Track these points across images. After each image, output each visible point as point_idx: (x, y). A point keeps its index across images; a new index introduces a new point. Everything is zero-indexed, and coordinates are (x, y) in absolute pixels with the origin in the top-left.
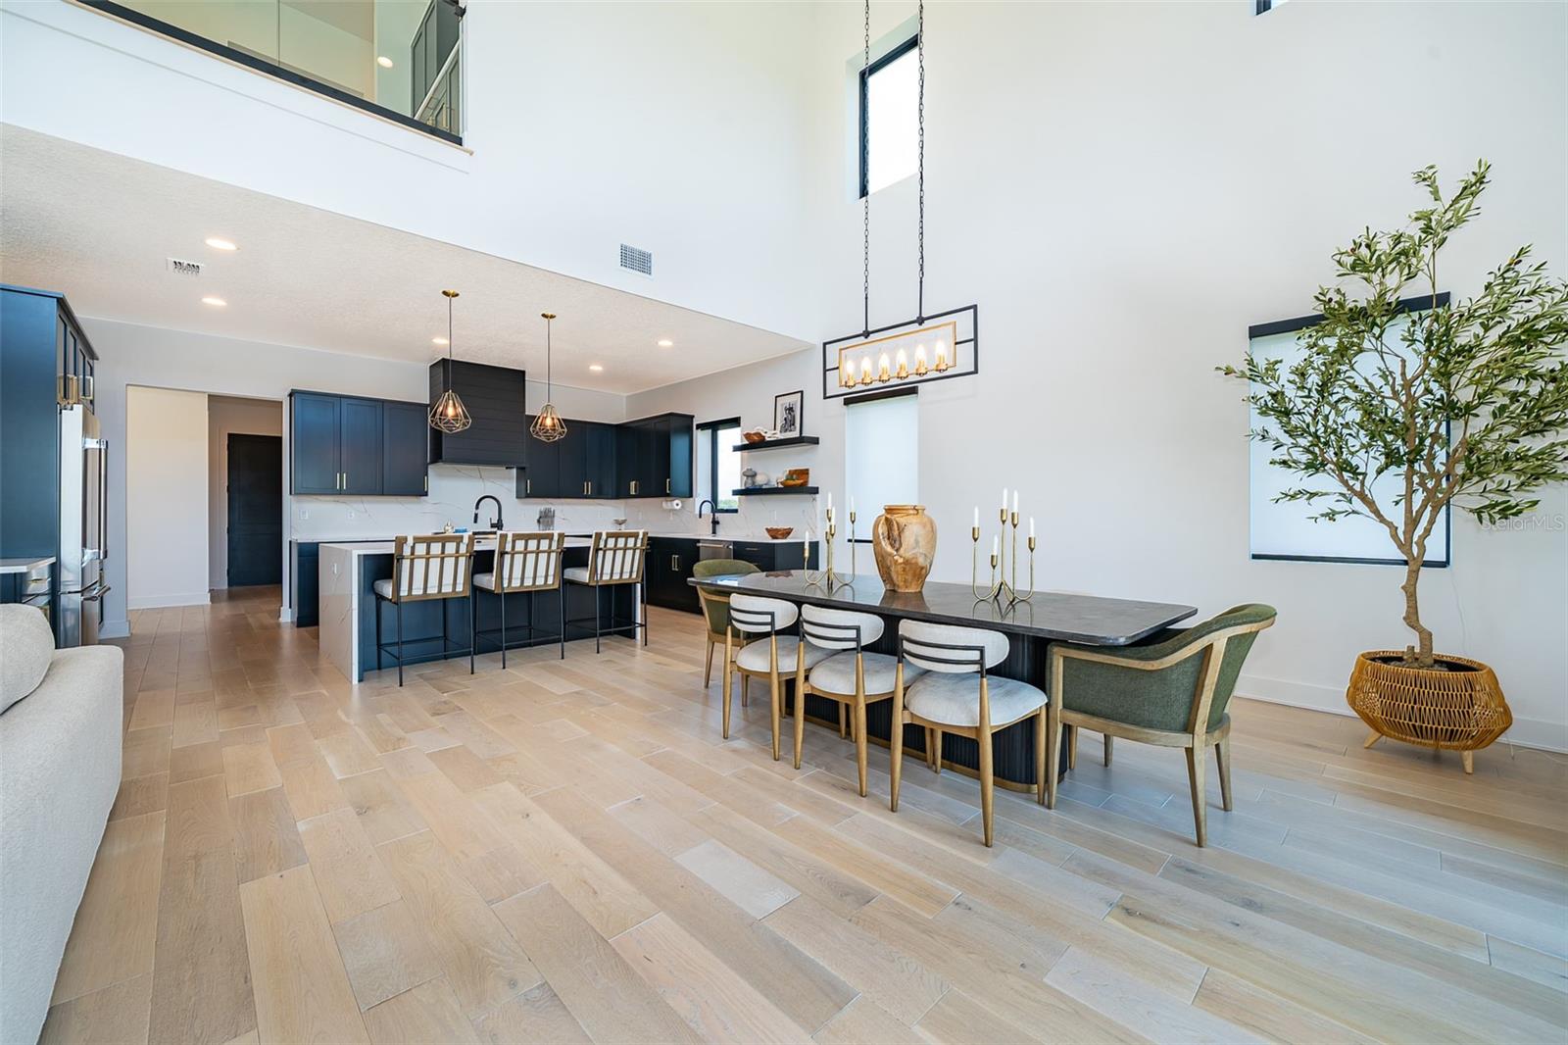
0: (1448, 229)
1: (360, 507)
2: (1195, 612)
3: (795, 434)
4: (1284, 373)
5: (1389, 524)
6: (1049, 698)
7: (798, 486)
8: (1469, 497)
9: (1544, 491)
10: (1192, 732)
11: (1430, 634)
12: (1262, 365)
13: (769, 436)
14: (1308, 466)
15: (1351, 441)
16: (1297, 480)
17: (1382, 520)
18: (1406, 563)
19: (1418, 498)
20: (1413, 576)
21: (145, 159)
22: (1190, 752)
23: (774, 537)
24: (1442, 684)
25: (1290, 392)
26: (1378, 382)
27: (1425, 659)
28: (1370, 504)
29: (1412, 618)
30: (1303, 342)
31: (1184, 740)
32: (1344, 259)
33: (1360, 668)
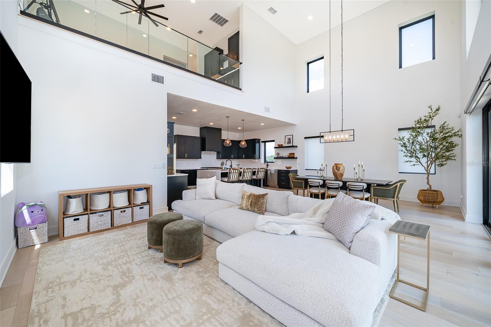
0: (434, 116)
1: (187, 161)
2: (392, 181)
3: (291, 145)
4: (405, 139)
5: (424, 167)
6: (371, 194)
7: (292, 157)
8: (437, 162)
9: (449, 162)
10: (394, 198)
11: (431, 186)
12: (401, 138)
13: (284, 145)
14: (410, 156)
15: (418, 152)
16: (408, 159)
17: (423, 166)
18: (427, 174)
19: (429, 162)
20: (428, 176)
21: (207, 102)
22: (394, 201)
23: (287, 169)
24: (433, 194)
25: (407, 143)
26: (422, 141)
27: (430, 190)
28: (421, 163)
29: (428, 183)
30: (409, 133)
31: (393, 199)
32: (416, 122)
33: (419, 192)
